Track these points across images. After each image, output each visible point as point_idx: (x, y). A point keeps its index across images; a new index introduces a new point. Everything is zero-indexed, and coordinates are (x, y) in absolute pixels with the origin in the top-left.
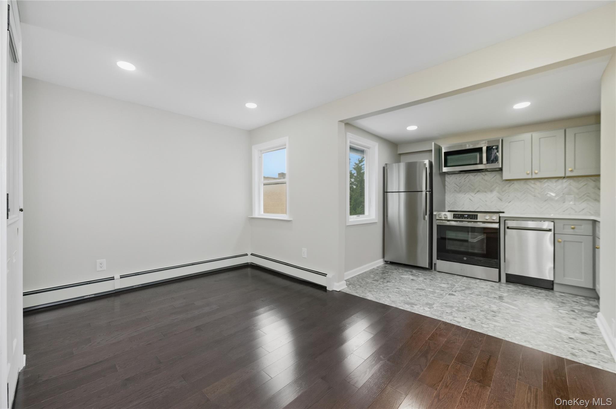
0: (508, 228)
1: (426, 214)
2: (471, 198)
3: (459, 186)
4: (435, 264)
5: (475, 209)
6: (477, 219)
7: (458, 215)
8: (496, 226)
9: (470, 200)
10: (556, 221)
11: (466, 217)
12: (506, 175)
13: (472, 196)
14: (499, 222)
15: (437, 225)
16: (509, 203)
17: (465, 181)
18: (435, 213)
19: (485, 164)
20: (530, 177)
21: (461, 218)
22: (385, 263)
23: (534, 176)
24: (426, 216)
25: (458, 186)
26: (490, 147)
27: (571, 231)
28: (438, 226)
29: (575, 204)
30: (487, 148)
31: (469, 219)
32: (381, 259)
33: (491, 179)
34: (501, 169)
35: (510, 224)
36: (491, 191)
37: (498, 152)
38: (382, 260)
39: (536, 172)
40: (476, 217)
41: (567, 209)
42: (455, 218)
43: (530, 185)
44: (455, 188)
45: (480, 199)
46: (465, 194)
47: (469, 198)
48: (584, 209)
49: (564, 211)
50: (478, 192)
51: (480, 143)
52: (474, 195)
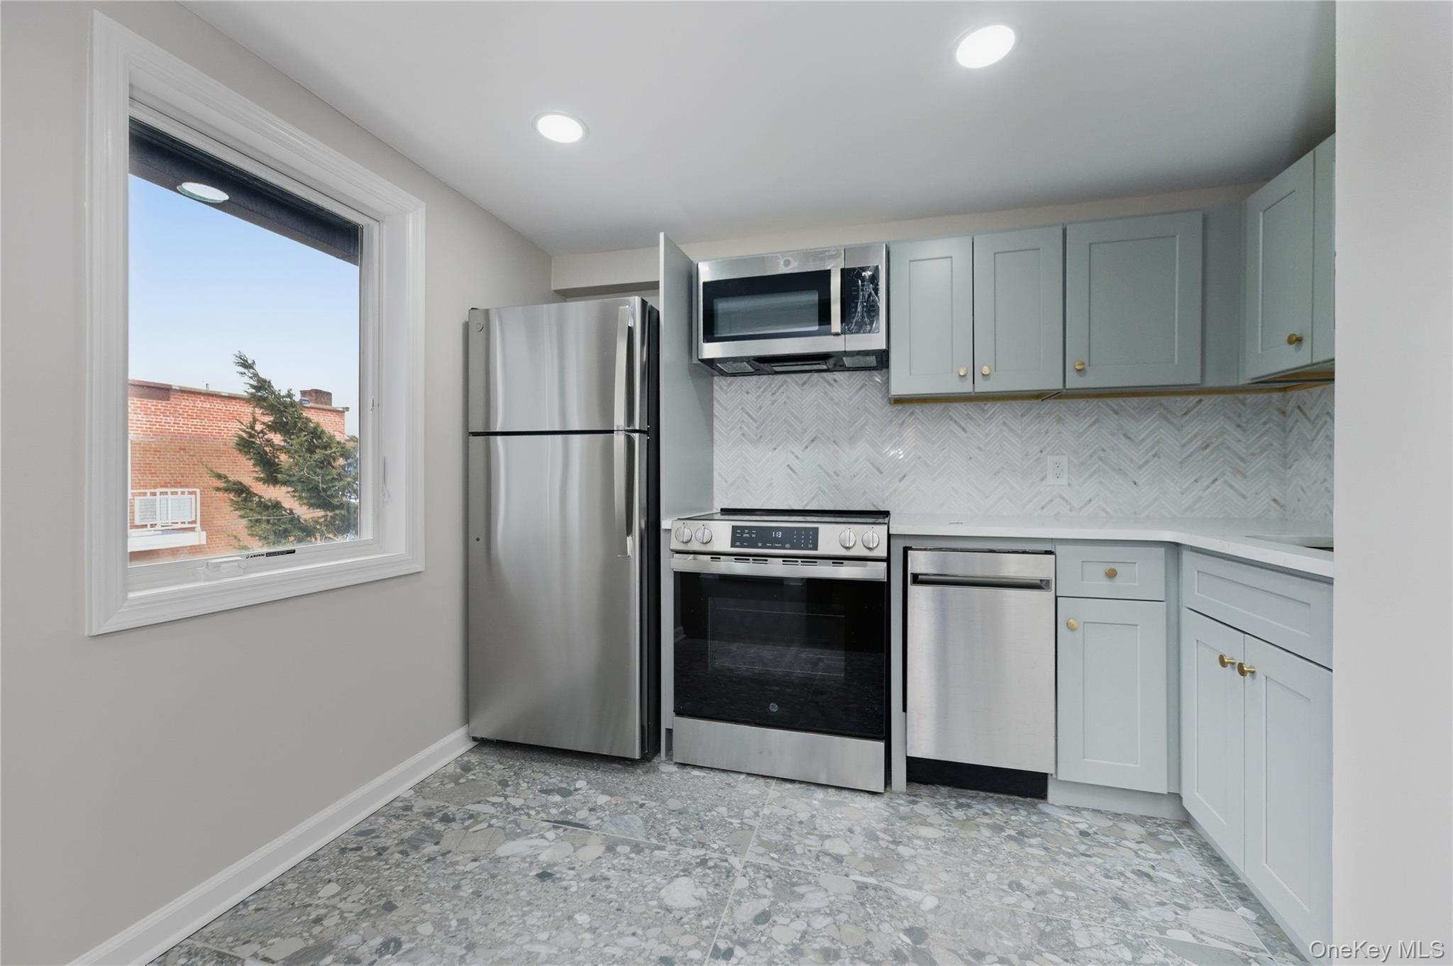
0: (917, 580)
1: (629, 531)
2: (796, 464)
3: (755, 421)
4: (669, 731)
5: (805, 503)
6: (815, 548)
7: (750, 533)
8: (876, 572)
9: (789, 470)
10: (1059, 549)
11: (776, 540)
12: (902, 380)
13: (797, 457)
14: (888, 560)
15: (674, 572)
16: (900, 481)
17: (773, 403)
18: (665, 524)
19: (837, 334)
20: (966, 387)
21: (760, 545)
22: (471, 745)
23: (982, 387)
24: (629, 539)
25: (752, 418)
26: (854, 269)
27: (1103, 587)
28: (683, 579)
29: (1069, 485)
30: (845, 273)
31: (788, 546)
32: (461, 727)
33: (850, 399)
34: (882, 359)
35: (921, 562)
36: (852, 440)
37: (876, 290)
38: (461, 732)
39: (986, 370)
40: (811, 538)
41: (1051, 501)
42: (738, 544)
43: (958, 420)
44: (743, 426)
45: (819, 466)
46: (774, 447)
47: (786, 464)
48: (1090, 500)
49: (1043, 508)
50: (813, 441)
51: (820, 254)
52: (801, 452)
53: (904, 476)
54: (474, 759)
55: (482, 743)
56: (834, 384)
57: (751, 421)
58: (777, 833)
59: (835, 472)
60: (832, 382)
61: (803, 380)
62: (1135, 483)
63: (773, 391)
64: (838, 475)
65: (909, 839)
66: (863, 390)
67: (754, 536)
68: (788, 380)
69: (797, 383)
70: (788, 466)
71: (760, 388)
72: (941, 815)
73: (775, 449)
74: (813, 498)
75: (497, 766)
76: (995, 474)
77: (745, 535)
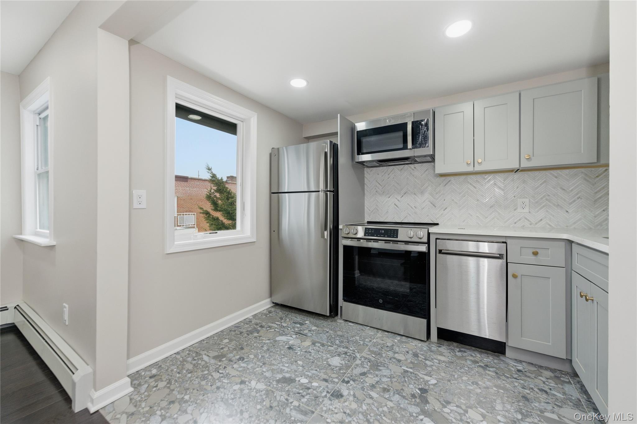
0: (440, 252)
1: (326, 229)
2: (397, 203)
3: (381, 186)
4: (341, 307)
5: (402, 220)
6: (397, 237)
7: (372, 231)
8: (423, 248)
9: (395, 206)
10: (509, 241)
11: (382, 234)
12: (441, 167)
13: (398, 200)
14: (428, 243)
15: (344, 245)
16: (444, 210)
17: (388, 178)
18: (340, 227)
19: (410, 149)
20: (470, 169)
21: (375, 235)
22: (273, 305)
23: (478, 168)
24: (326, 233)
25: (380, 185)
26: (418, 121)
27: (532, 259)
28: (346, 247)
29: (530, 212)
30: (413, 123)
31: (386, 236)
32: (269, 298)
33: (421, 175)
34: (432, 158)
35: (442, 245)
36: (422, 193)
37: (428, 129)
38: (268, 300)
39: (480, 161)
40: (394, 233)
41: (520, 220)
42: (367, 235)
43: (472, 183)
44: (376, 188)
45: (408, 204)
46: (388, 196)
47: (394, 203)
48: (541, 220)
49: (515, 223)
50: (405, 193)
51: (403, 116)
52: (400, 198)
53: (446, 208)
54: (273, 309)
55: (276, 305)
56: (414, 169)
57: (379, 185)
58: (377, 348)
59: (415, 207)
60: (413, 168)
61: (401, 168)
62: (567, 212)
63: (389, 173)
64: (416, 208)
65: (432, 359)
66: (427, 171)
67: (373, 232)
68: (395, 168)
69: (398, 170)
70: (395, 204)
71: (383, 172)
72: (450, 353)
73: (389, 197)
74: (405, 218)
75: (280, 313)
76: (490, 207)
77: (370, 232)
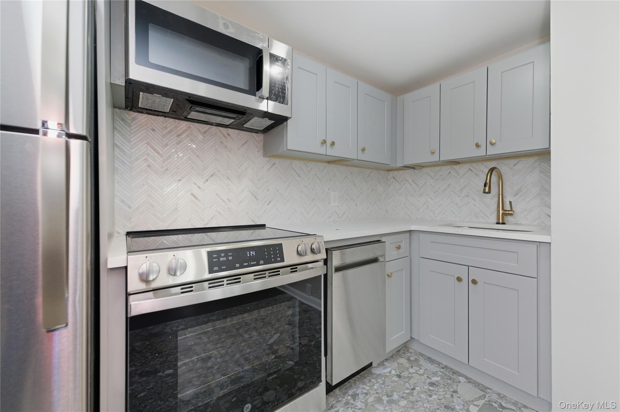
2: (197, 192)
3: (161, 156)
5: (205, 222)
6: (282, 260)
7: (226, 256)
9: (192, 197)
13: (199, 187)
16: (268, 205)
21: (238, 265)
27: (396, 254)
31: (262, 262)
33: (239, 149)
37: (287, 77)
40: (278, 253)
41: (332, 214)
42: (216, 268)
44: (148, 158)
45: (217, 194)
46: (179, 178)
47: (190, 193)
48: (344, 213)
49: (329, 218)
50: (212, 176)
52: (203, 184)
53: (270, 202)
56: (228, 137)
57: (156, 154)
59: (228, 199)
60: (226, 135)
61: (204, 130)
62: (356, 205)
63: (178, 133)
64: (230, 201)
66: (247, 144)
67: (230, 258)
68: (191, 126)
69: (199, 131)
70: (192, 194)
71: (166, 128)
73: (180, 180)
74: (212, 218)
76: (312, 201)
